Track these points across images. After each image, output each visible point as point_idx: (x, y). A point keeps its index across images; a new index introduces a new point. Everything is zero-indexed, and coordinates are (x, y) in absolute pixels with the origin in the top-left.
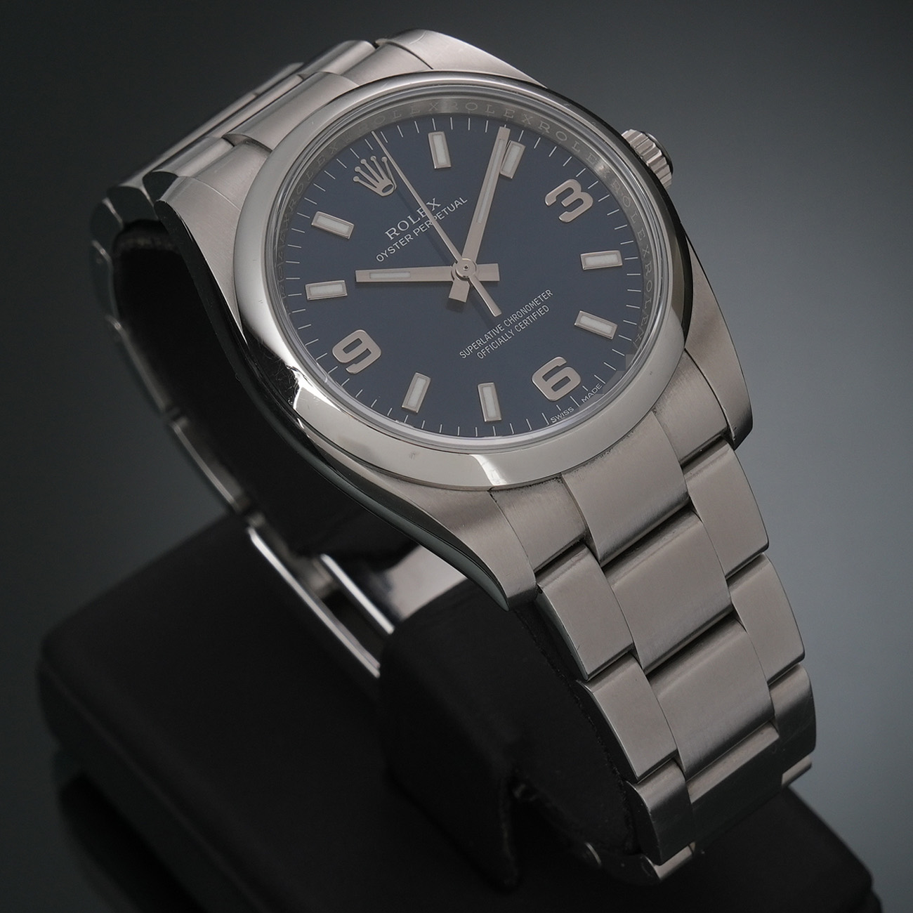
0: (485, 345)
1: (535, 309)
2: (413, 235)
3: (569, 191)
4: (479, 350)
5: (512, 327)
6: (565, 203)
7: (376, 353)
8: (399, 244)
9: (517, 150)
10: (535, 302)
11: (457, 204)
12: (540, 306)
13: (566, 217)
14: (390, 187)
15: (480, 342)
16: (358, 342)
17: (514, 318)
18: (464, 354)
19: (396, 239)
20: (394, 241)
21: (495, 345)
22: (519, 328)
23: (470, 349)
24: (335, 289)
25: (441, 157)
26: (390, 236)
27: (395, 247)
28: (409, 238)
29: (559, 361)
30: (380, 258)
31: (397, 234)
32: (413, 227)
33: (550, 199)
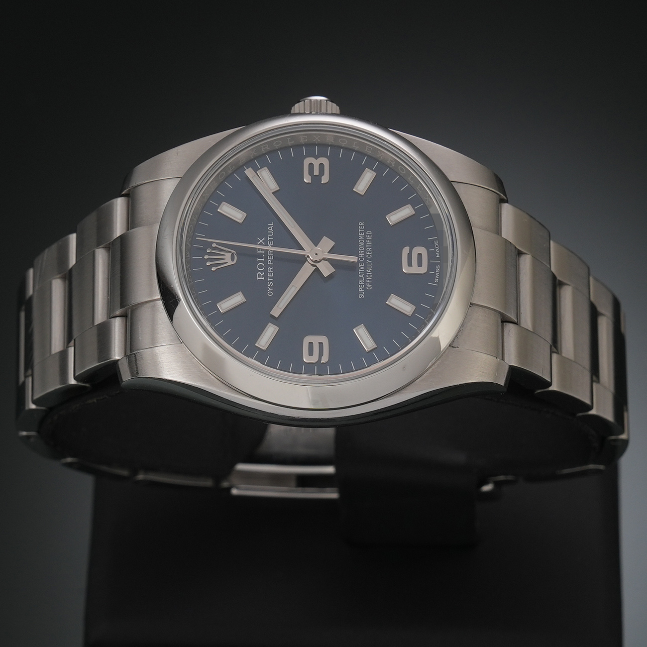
0: (365, 280)
1: (365, 238)
2: (270, 266)
3: (311, 166)
4: (366, 286)
5: (366, 258)
6: (316, 173)
7: (324, 340)
8: (270, 278)
9: (265, 173)
10: (361, 235)
11: (271, 229)
12: (365, 234)
13: (325, 179)
14: (233, 255)
15: (361, 282)
16: (311, 344)
17: (361, 253)
18: (362, 296)
19: (265, 276)
20: (266, 279)
21: (369, 275)
22: (369, 255)
23: (361, 290)
24: (270, 331)
25: (237, 215)
26: (261, 278)
27: (270, 281)
28: (270, 270)
29: (406, 250)
30: (270, 294)
31: (263, 274)
32: (265, 262)
33: (307, 179)
